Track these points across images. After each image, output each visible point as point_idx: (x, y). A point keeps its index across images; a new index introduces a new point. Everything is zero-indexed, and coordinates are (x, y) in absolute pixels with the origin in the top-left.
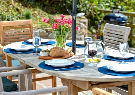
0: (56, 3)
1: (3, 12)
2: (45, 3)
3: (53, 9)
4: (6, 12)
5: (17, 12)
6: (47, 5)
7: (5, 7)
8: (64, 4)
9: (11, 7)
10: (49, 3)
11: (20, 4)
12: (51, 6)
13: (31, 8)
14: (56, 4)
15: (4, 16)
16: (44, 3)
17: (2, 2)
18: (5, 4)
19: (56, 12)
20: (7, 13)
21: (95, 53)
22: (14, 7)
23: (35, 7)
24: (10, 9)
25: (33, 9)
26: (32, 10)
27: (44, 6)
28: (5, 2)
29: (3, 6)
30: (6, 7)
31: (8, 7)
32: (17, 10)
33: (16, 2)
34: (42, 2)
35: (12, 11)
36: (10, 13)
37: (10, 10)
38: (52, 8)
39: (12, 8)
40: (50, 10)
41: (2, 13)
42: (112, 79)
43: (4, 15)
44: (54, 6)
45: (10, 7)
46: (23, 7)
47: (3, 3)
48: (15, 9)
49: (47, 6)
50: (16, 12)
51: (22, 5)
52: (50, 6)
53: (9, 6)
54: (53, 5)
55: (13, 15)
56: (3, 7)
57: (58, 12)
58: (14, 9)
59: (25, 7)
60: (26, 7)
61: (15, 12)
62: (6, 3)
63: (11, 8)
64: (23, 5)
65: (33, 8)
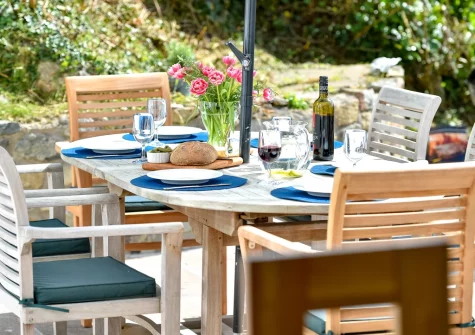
0: (319, 20)
1: (97, 51)
2: (277, 22)
3: (304, 44)
4: (113, 49)
5: (155, 52)
6: (282, 28)
7: (109, 32)
8: (348, 27)
9: (133, 34)
10: (293, 20)
11: (174, 24)
12: (300, 32)
13: (214, 38)
14: (318, 26)
15: (99, 62)
16: (271, 22)
17: (102, 18)
18: (114, 23)
19: (317, 55)
20: (115, 55)
21: (274, 153)
22: (145, 34)
23: (230, 35)
24: (130, 41)
25: (223, 42)
26: (216, 45)
27: (273, 31)
28: (115, 17)
29: (104, 30)
30: (114, 34)
31: (123, 35)
32: (157, 44)
33: (157, 16)
34: (266, 17)
35: (134, 48)
36: (129, 53)
37: (128, 46)
38: (303, 39)
39: (139, 39)
40: (293, 48)
41: (94, 54)
42: (288, 207)
43: (99, 59)
44: (310, 32)
45: (130, 34)
46: (182, 34)
47: (108, 20)
48: (148, 40)
49: (283, 33)
50: (149, 50)
51: (178, 27)
52: (293, 32)
53: (127, 30)
54: (305, 29)
55: (140, 60)
56: (105, 33)
57: (323, 57)
58: (145, 41)
59: (193, 36)
60: (196, 33)
61: (146, 53)
62: (119, 19)
63: (133, 39)
64: (182, 30)
65: (222, 37)
